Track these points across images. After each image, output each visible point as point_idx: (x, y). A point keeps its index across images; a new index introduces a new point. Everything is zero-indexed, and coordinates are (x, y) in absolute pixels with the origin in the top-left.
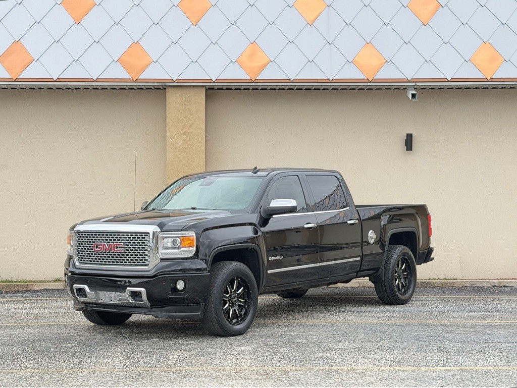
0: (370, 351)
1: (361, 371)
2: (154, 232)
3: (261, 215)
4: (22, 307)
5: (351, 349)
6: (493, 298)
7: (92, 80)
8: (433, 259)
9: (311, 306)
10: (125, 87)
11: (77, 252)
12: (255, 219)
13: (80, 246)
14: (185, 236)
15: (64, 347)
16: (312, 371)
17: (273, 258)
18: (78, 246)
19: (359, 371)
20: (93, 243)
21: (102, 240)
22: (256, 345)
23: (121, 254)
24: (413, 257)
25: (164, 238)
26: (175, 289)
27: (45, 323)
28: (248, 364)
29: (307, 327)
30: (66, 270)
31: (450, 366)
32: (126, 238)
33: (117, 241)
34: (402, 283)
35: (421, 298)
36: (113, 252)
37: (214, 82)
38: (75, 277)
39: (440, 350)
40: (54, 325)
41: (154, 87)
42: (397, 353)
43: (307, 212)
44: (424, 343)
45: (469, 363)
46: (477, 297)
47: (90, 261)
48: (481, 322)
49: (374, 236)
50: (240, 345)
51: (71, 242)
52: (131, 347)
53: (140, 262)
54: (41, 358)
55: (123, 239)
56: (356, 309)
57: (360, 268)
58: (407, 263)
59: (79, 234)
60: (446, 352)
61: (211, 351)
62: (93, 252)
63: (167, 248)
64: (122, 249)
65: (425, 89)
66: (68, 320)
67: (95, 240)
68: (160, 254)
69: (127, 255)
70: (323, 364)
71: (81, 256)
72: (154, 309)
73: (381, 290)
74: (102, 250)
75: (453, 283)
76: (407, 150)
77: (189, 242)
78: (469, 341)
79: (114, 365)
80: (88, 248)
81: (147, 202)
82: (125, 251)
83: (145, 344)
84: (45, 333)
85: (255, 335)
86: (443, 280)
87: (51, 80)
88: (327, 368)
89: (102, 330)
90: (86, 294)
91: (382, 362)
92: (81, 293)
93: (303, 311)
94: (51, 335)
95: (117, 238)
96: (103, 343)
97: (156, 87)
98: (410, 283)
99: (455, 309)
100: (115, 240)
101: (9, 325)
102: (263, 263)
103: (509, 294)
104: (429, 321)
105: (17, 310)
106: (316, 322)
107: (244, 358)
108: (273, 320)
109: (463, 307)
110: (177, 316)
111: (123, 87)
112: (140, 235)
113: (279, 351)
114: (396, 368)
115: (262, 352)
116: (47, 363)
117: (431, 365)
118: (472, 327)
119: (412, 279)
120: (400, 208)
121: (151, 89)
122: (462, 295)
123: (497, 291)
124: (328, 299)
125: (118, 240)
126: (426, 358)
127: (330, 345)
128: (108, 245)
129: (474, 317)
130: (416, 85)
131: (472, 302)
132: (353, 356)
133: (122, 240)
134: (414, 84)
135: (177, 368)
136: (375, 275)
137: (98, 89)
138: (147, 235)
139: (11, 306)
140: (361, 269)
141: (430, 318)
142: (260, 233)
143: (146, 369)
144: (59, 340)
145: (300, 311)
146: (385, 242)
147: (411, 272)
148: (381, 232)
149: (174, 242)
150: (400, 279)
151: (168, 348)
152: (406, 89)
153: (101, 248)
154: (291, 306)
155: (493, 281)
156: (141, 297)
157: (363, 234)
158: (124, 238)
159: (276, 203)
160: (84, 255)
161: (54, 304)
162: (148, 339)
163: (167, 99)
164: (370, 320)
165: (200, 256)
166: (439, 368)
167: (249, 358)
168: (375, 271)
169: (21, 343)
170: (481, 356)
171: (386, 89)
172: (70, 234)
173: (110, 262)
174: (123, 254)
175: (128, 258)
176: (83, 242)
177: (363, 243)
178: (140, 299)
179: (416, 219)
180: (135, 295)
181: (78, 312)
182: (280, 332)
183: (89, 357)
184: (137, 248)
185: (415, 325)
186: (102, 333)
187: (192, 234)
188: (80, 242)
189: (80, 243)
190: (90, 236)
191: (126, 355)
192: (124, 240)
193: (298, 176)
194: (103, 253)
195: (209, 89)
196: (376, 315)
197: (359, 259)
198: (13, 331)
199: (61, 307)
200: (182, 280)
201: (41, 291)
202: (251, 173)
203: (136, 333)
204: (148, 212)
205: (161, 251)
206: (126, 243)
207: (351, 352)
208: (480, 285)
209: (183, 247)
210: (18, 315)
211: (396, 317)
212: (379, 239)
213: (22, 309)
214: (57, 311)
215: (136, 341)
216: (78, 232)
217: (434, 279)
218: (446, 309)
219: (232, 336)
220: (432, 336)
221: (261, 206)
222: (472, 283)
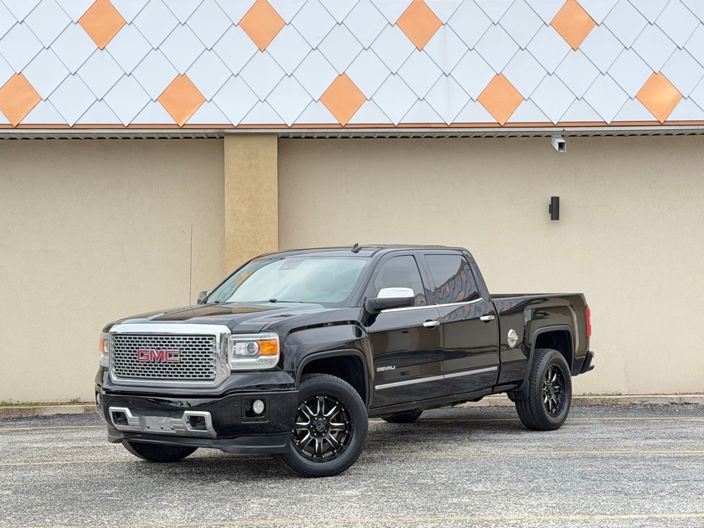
0: (521, 495)
1: (515, 522)
2: (221, 334)
3: (365, 309)
4: (33, 440)
5: (495, 491)
6: (674, 419)
7: (122, 127)
8: (592, 368)
9: (430, 433)
10: (167, 136)
11: (113, 362)
12: (356, 314)
13: (119, 354)
14: (265, 340)
15: (101, 494)
16: (448, 523)
17: (382, 369)
18: (115, 354)
19: (511, 522)
20: (137, 350)
21: (149, 345)
22: (365, 488)
23: (176, 365)
24: (567, 365)
25: (235, 343)
26: (251, 413)
27: (67, 461)
28: (359, 514)
29: (430, 462)
30: (99, 387)
31: (635, 514)
32: (183, 342)
33: (170, 347)
34: (552, 400)
35: (576, 420)
36: (165, 363)
37: (290, 128)
38: (111, 397)
39: (617, 492)
40: (80, 464)
41: (207, 135)
42: (560, 497)
43: (427, 305)
44: (593, 483)
45: (660, 509)
46: (652, 419)
47: (133, 374)
48: (665, 453)
49: (516, 338)
50: (343, 489)
51: (105, 348)
52: (193, 493)
53: (202, 376)
54: (71, 511)
55: (179, 344)
56: (491, 436)
57: (497, 382)
58: (559, 373)
59: (117, 338)
60: (626, 494)
61: (305, 498)
62: (137, 362)
63: (240, 356)
64: (178, 358)
65: (575, 136)
66: (98, 457)
67: (140, 345)
68: (230, 365)
69: (184, 366)
70: (462, 513)
71: (119, 367)
72: (221, 441)
73: (525, 410)
74: (150, 358)
75: (617, 399)
76: (552, 219)
77: (271, 347)
78: (654, 478)
79: (173, 517)
80: (130, 356)
81: (205, 293)
82: (182, 361)
83: (212, 489)
84: (71, 475)
85: (360, 474)
86: (602, 395)
87: (66, 127)
88: (468, 517)
89: (148, 470)
90: (126, 419)
91: (540, 509)
92: (119, 419)
93: (420, 441)
94: (79, 478)
95: (171, 342)
96: (153, 487)
97: (210, 135)
98: (563, 400)
99: (627, 434)
100: (168, 345)
101: (18, 464)
102: (369, 375)
103: (694, 413)
104: (594, 452)
105: (26, 444)
106: (441, 455)
107: (352, 506)
108: (381, 453)
109: (636, 432)
110: (254, 450)
111: (164, 136)
112: (202, 339)
113: (397, 495)
114: (562, 517)
115: (374, 497)
116: (81, 516)
117: (608, 513)
118: (654, 459)
119: (566, 394)
120: (545, 299)
121: (203, 138)
122: (631, 416)
123: (677, 411)
124: (451, 423)
125: (172, 345)
126: (599, 503)
127: (466, 486)
128: (157, 352)
129: (653, 447)
130: (564, 131)
131: (647, 425)
132: (500, 501)
133: (177, 346)
134: (561, 129)
135: (262, 522)
136: (517, 390)
137: (129, 138)
138: (212, 339)
139: (17, 438)
140: (499, 383)
141: (594, 448)
142: (364, 335)
143: (219, 523)
144: (92, 484)
145: (416, 441)
146: (530, 345)
147: (564, 385)
148: (525, 331)
149: (250, 347)
150: (550, 395)
151: (245, 493)
152: (550, 136)
153: (148, 356)
154: (403, 433)
155: (671, 396)
156: (205, 424)
157: (501, 334)
158: (180, 342)
159: (386, 294)
160: (123, 365)
161: (75, 435)
162: (215, 482)
163: (225, 151)
164: (514, 452)
165: (286, 366)
166: (620, 516)
167: (358, 506)
168: (516, 385)
169: (39, 489)
170: (674, 500)
171: (523, 136)
172: (102, 338)
173: (160, 376)
174: (179, 364)
175: (185, 371)
176: (123, 348)
177: (501, 347)
178: (203, 427)
179: (570, 314)
180: (195, 421)
181: (115, 444)
182: (395, 470)
183: (138, 507)
184: (199, 356)
185: (577, 458)
186: (150, 474)
187: (275, 337)
188: (119, 348)
189: (119, 350)
190: (133, 340)
191: (188, 504)
192: (180, 346)
193: (413, 256)
194: (150, 363)
195: (282, 137)
196: (520, 444)
197: (495, 368)
198: (25, 473)
199: (86, 439)
200: (261, 400)
201: (53, 417)
202: (349, 252)
203: (196, 473)
204: (209, 307)
205: (232, 360)
206: (183, 349)
207: (497, 496)
208: (654, 403)
209: (262, 355)
210: (28, 450)
211: (548, 447)
212: (521, 341)
213: (33, 442)
214: (81, 444)
215: (199, 485)
216: (115, 334)
217: (591, 395)
218: (614, 436)
219: (331, 476)
220: (603, 473)
221: (366, 298)
222: (643, 400)
